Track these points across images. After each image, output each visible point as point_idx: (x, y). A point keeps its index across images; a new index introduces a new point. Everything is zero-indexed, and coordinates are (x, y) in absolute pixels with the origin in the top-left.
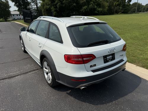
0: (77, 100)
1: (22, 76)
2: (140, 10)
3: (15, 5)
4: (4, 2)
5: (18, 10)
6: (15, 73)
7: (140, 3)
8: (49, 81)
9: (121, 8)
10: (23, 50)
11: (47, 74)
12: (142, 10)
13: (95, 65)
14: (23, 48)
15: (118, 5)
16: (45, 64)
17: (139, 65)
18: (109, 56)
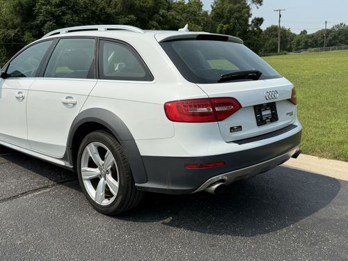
2: (289, 46)
8: (105, 201)
12: (293, 46)
13: (240, 128)
15: (228, 31)
16: (93, 148)
17: (324, 154)
18: (266, 109)
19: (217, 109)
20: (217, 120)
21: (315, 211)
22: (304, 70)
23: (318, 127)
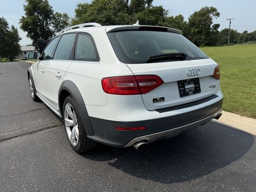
0: (129, 176)
1: (24, 138)
2: (235, 40)
3: (28, 36)
4: (10, 32)
5: (33, 45)
6: (12, 133)
7: (235, 30)
8: (74, 143)
9: (203, 37)
10: (33, 96)
11: (71, 128)
12: (238, 40)
13: (162, 99)
14: (33, 94)
15: (198, 33)
16: (68, 107)
17: (245, 114)
18: (189, 84)
19: (141, 84)
20: (140, 93)
21: (228, 163)
22: (242, 54)
23: (244, 93)
